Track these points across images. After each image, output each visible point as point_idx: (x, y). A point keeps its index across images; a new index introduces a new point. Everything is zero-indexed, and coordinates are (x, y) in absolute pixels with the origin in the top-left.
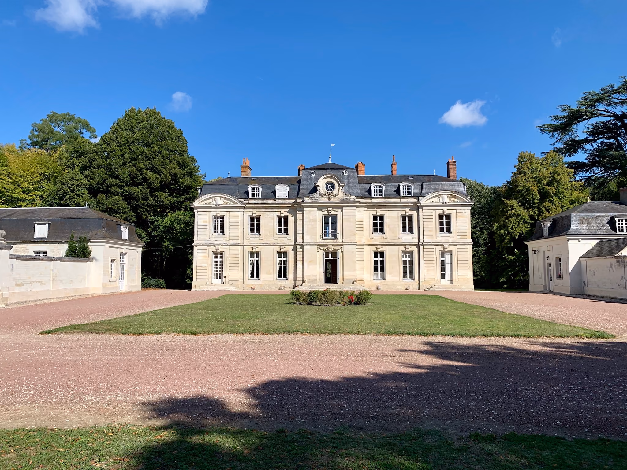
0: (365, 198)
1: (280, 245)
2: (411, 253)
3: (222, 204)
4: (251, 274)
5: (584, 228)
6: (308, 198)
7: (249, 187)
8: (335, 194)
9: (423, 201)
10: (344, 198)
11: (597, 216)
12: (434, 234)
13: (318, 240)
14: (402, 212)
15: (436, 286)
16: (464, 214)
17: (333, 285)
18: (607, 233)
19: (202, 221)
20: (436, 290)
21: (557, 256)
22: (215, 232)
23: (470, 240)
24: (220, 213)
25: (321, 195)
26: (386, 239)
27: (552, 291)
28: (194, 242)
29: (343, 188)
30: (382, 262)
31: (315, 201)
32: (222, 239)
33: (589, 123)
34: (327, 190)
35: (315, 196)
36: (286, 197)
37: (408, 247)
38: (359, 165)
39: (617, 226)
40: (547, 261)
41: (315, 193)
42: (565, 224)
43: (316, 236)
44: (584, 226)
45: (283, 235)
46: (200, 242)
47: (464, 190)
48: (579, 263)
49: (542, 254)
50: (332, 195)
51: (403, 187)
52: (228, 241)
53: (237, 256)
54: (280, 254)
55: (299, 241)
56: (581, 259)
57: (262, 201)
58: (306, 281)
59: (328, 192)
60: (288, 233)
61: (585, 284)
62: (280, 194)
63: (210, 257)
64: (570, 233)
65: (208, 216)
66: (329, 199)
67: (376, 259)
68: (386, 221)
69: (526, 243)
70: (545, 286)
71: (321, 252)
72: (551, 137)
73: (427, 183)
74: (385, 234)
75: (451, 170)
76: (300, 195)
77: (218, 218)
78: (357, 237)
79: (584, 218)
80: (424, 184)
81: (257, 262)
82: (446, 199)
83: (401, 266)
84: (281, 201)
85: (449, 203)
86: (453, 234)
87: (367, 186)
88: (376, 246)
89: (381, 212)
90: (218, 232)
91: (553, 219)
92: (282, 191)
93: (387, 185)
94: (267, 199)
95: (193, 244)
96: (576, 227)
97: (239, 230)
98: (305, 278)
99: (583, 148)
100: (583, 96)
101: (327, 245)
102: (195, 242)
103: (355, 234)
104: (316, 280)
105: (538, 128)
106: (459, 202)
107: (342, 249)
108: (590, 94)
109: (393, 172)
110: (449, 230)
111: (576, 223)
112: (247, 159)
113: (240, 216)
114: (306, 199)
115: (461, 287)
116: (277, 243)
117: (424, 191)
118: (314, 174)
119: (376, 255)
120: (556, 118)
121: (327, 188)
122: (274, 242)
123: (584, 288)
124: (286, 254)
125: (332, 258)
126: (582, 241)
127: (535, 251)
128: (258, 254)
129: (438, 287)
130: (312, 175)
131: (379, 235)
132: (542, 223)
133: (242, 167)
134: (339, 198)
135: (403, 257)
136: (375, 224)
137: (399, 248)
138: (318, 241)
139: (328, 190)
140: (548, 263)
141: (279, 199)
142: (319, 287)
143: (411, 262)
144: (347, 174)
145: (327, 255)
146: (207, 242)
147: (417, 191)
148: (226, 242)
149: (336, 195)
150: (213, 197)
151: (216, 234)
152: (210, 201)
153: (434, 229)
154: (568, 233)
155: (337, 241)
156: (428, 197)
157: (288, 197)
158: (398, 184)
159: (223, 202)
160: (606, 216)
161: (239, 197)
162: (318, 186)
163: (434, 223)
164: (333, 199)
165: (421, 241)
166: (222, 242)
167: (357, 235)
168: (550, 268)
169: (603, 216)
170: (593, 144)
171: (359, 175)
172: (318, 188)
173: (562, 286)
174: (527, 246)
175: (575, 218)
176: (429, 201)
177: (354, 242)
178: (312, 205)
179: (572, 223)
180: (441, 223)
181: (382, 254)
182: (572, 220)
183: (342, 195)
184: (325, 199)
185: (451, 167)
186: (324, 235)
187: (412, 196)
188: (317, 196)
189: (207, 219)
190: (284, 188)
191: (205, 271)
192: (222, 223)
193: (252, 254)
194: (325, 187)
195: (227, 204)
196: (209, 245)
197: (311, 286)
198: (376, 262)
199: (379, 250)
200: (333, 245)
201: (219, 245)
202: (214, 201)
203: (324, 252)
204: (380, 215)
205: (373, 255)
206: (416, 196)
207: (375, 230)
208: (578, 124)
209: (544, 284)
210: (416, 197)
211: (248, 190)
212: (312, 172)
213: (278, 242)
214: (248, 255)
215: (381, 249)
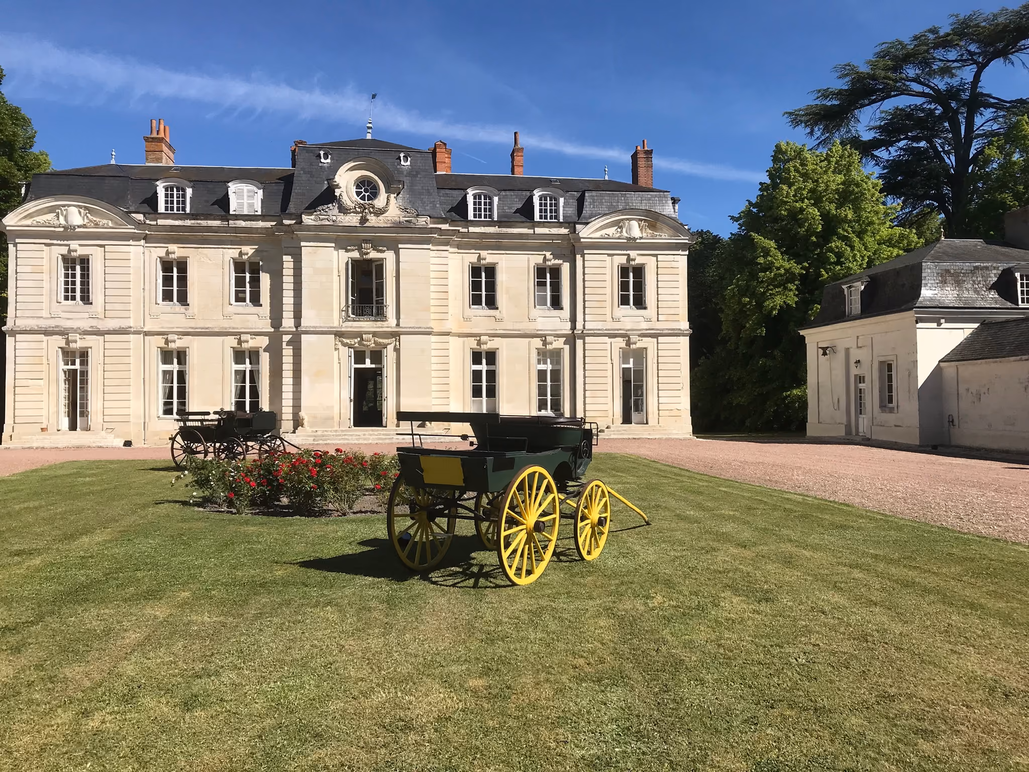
0: (453, 221)
1: (240, 334)
2: (556, 355)
3: (84, 226)
4: (166, 404)
5: (948, 295)
6: (313, 217)
7: (158, 183)
8: (381, 207)
9: (586, 232)
10: (402, 219)
11: (976, 268)
12: (608, 311)
13: (335, 321)
14: (537, 259)
15: (612, 429)
16: (674, 264)
17: (372, 430)
18: (998, 306)
19: (28, 269)
20: (612, 437)
21: (882, 359)
22: (66, 298)
23: (685, 325)
24: (79, 248)
25: (343, 210)
26: (501, 320)
27: (868, 436)
28: (8, 323)
29: (400, 195)
30: (492, 375)
31: (328, 223)
32: (86, 315)
33: (882, 108)
34: (358, 198)
35: (330, 213)
36: (256, 213)
37: (549, 339)
38: (438, 150)
39: (1019, 289)
40: (854, 371)
41: (330, 205)
42: (903, 285)
43: (332, 310)
44: (949, 289)
45: (247, 307)
46: (21, 323)
47: (673, 210)
48: (937, 373)
49: (841, 355)
50: (372, 210)
51: (541, 200)
52: (100, 321)
53: (126, 360)
54: (239, 356)
55: (288, 322)
56: (942, 364)
57: (193, 221)
58: (305, 423)
59: (362, 202)
60: (261, 302)
61: (953, 421)
62: (241, 205)
63: (53, 360)
64: (921, 305)
65: (44, 254)
66: (364, 220)
67: (477, 367)
68: (501, 278)
69: (802, 333)
70: (848, 426)
71: (344, 351)
72: (808, 133)
73: (594, 193)
74: (499, 308)
75: (642, 171)
76: (292, 208)
77: (74, 261)
78: (433, 316)
79: (948, 271)
80: (586, 194)
81: (182, 376)
82: (635, 230)
83: (535, 383)
84: (242, 224)
85: (641, 238)
86: (651, 311)
87: (457, 195)
88: (478, 338)
89: (489, 257)
90: (74, 298)
91: (869, 276)
92: (245, 197)
93: (503, 193)
94: (207, 217)
95: (4, 328)
96: (932, 292)
97: (131, 292)
98: (303, 414)
99: (873, 156)
100: (878, 49)
101: (359, 335)
102: (9, 325)
103: (427, 309)
104: (333, 418)
105: (786, 115)
106: (663, 237)
107: (398, 343)
108: (892, 45)
109: (516, 169)
110: (640, 303)
111: (933, 282)
112: (162, 121)
113: (132, 256)
114: (308, 220)
115: (666, 430)
116: (233, 328)
117: (586, 211)
118: (326, 158)
119: (477, 358)
120: (826, 94)
121: (358, 194)
122: (226, 325)
123: (949, 430)
124: (254, 355)
125: (373, 366)
126: (944, 325)
127: (824, 349)
128: (181, 356)
129: (618, 431)
130: (323, 160)
131: (482, 311)
132: (844, 287)
133: (147, 139)
134: (389, 218)
135: (539, 363)
136: (476, 286)
137: (529, 343)
138: (336, 324)
139: (363, 198)
140: (856, 376)
141: (237, 217)
142: (337, 436)
143: (556, 375)
144: (408, 163)
145: (359, 357)
146: (44, 324)
147: (572, 210)
148: (94, 323)
149: (380, 212)
150: (58, 207)
151: (70, 302)
152: (50, 217)
153: (608, 298)
154: (917, 305)
155: (385, 324)
156: (596, 223)
157: (259, 213)
158: (528, 194)
159: (86, 221)
160: (995, 268)
161: (132, 209)
162: (338, 186)
163: (608, 284)
164: (373, 221)
165: (579, 325)
166: (85, 325)
167: (433, 309)
168: (862, 386)
169: (987, 268)
170: (890, 148)
171: (438, 173)
172: (337, 192)
173: (896, 426)
174: (803, 338)
175: (929, 270)
176: (598, 234)
177: (425, 326)
178: (321, 235)
179: (923, 282)
180: (624, 286)
181: (491, 357)
182: (923, 275)
183: (398, 212)
184: (352, 220)
185: (641, 163)
186: (350, 309)
187: (561, 220)
188: (332, 213)
189: (45, 262)
190: (249, 191)
191: (38, 397)
192: (85, 276)
193: (166, 356)
194: (354, 189)
195: (97, 225)
196: (47, 333)
197: (319, 433)
198: (477, 375)
199: (484, 347)
200: (375, 334)
201: (75, 331)
202: (60, 216)
203: (352, 350)
204: (488, 263)
205: (469, 358)
206: (569, 220)
207: (476, 300)
208: (862, 110)
209: (844, 421)
210: (569, 223)
211: (156, 193)
212: (322, 153)
213: (236, 324)
214: (155, 356)
215: (490, 345)
